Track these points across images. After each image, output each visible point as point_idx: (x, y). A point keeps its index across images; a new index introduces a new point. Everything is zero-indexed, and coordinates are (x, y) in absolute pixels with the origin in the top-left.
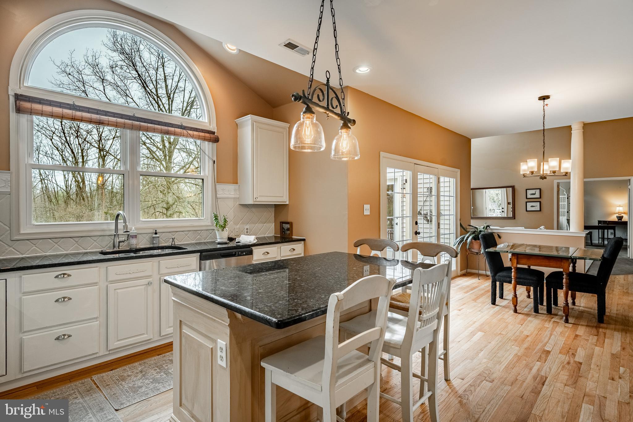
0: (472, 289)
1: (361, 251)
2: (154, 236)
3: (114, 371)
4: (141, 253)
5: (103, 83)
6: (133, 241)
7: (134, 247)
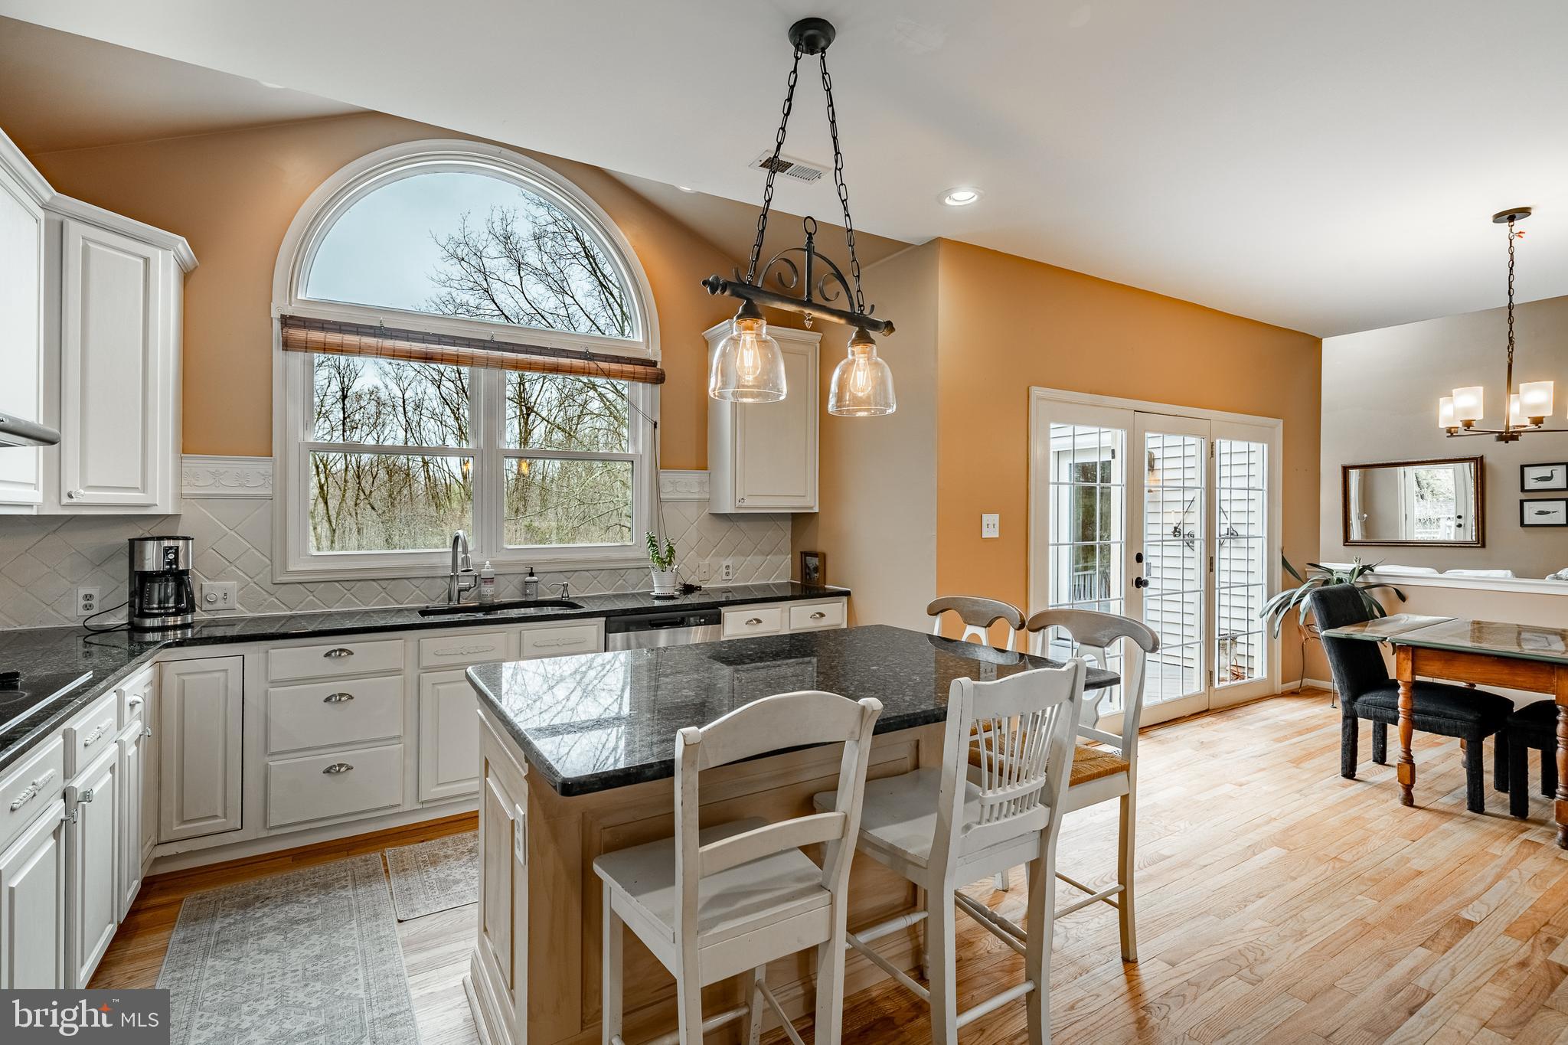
0: (1300, 733)
1: (943, 626)
2: (528, 578)
3: (425, 843)
4: (500, 614)
5: (519, 270)
6: (488, 590)
7: (488, 601)
